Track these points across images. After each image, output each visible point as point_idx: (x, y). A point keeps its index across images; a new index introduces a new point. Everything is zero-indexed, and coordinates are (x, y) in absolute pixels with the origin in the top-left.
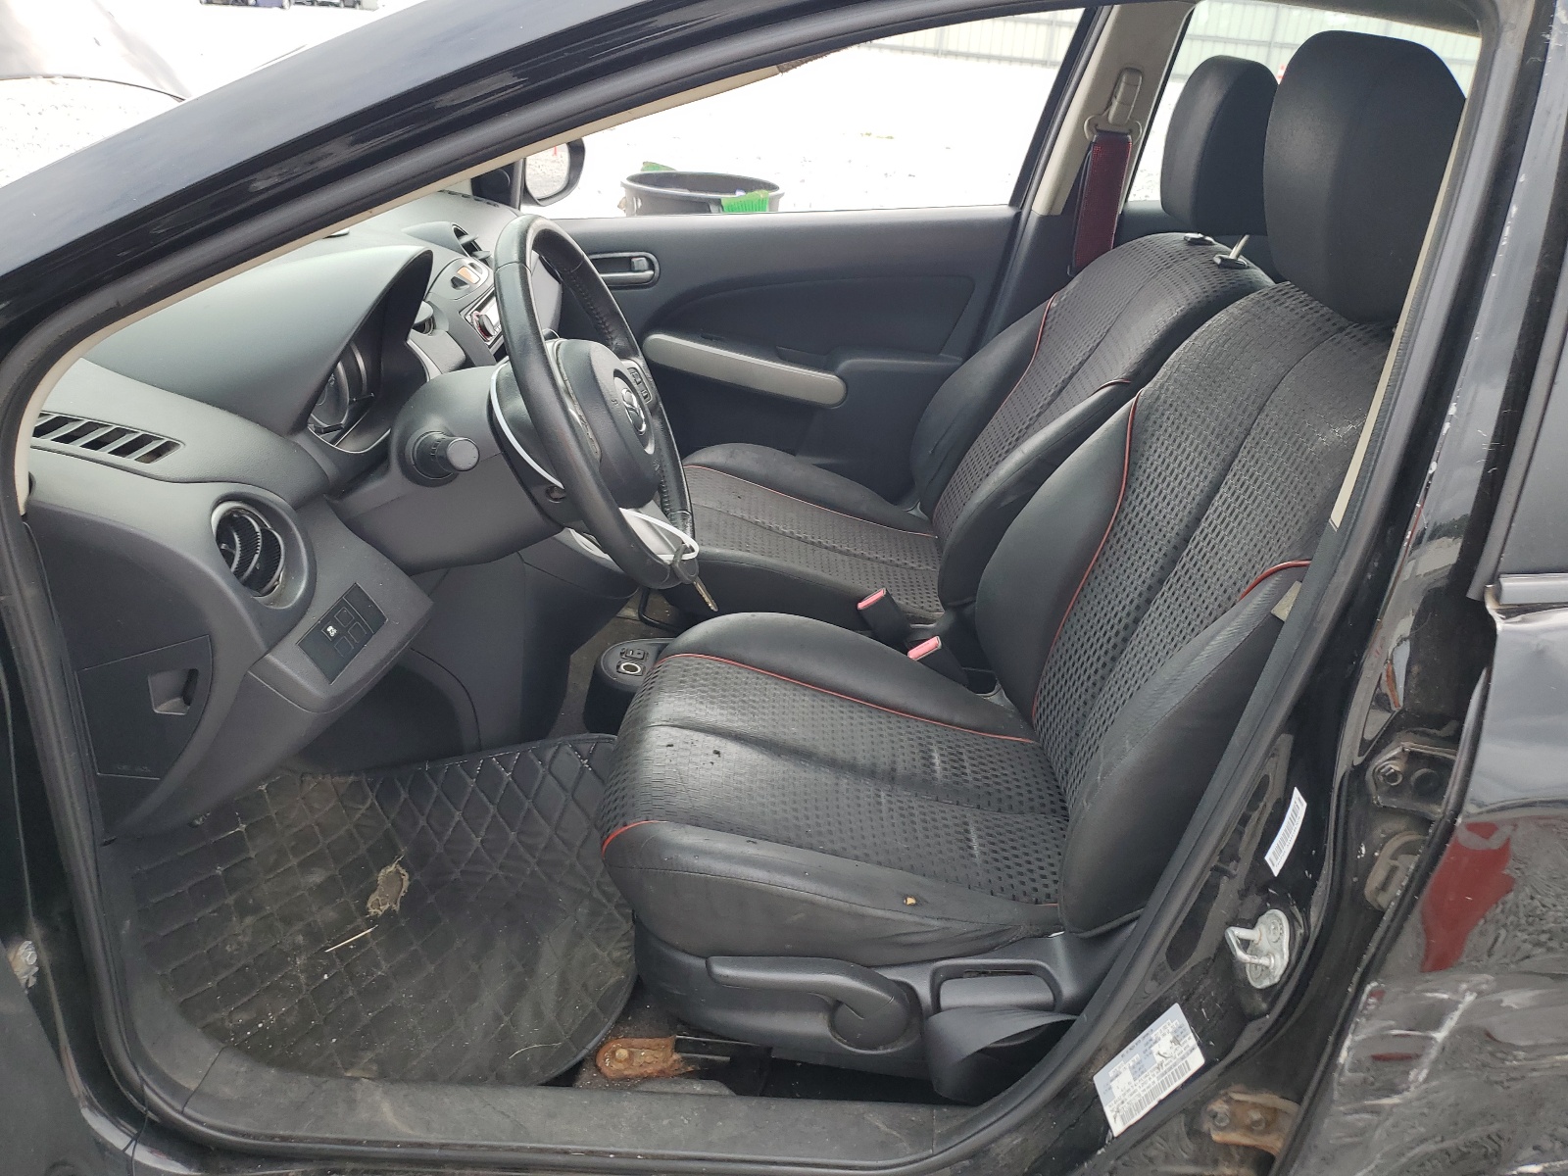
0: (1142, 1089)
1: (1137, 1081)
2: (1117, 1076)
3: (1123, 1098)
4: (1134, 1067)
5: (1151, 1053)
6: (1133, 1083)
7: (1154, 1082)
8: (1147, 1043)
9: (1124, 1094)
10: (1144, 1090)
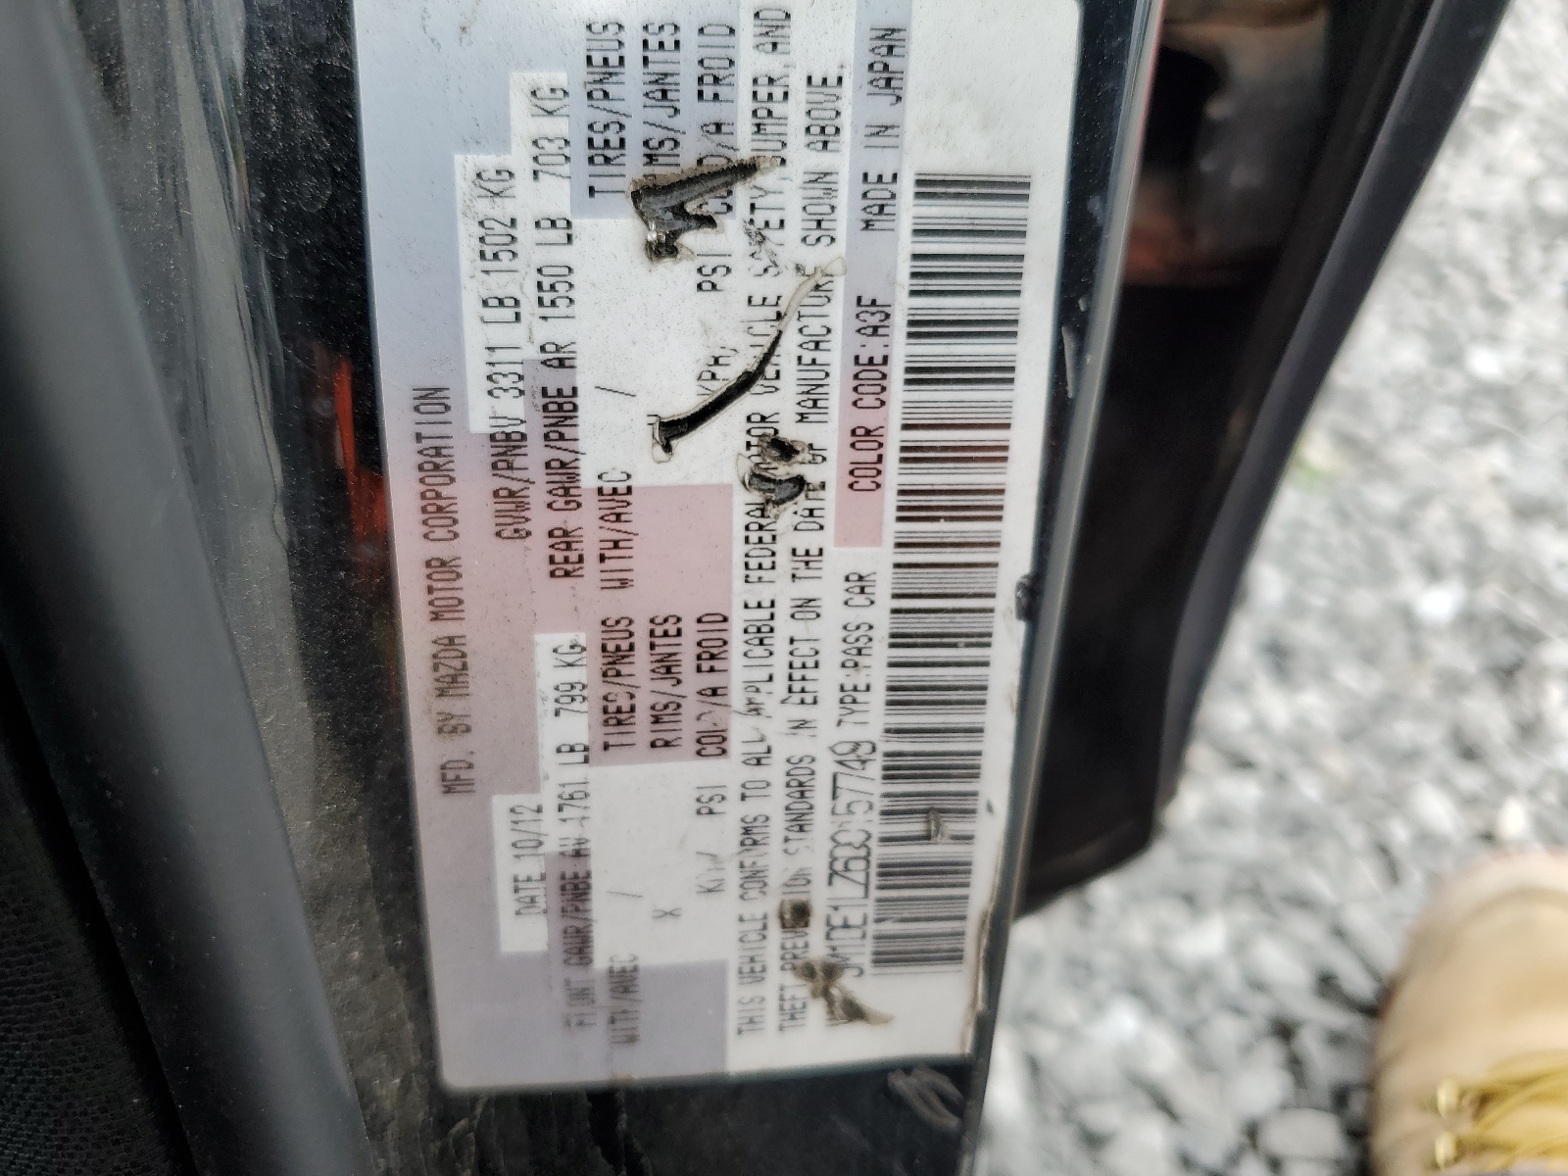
0: (828, 708)
1: (740, 731)
2: (575, 890)
3: (769, 905)
4: (616, 718)
5: (617, 499)
6: (728, 772)
7: (860, 584)
8: (511, 504)
9: (754, 877)
10: (849, 698)
